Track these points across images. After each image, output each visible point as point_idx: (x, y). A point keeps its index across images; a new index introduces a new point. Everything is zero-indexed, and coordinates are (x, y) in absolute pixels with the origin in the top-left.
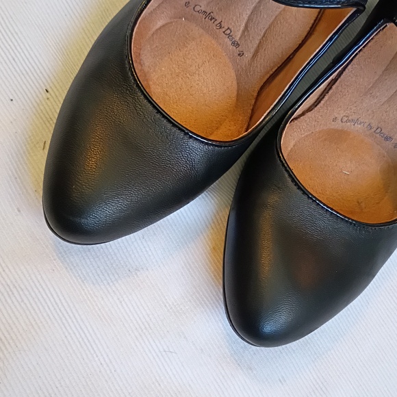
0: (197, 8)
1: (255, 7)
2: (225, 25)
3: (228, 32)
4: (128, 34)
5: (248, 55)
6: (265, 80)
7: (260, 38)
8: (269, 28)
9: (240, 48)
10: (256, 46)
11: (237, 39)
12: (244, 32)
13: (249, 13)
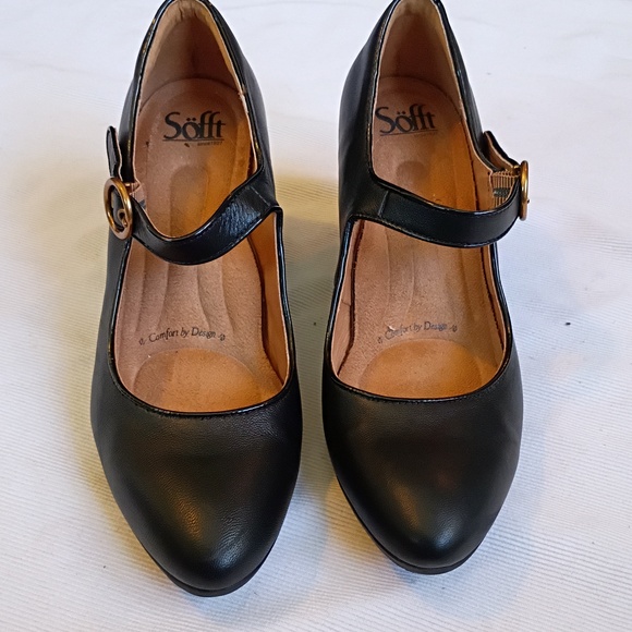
0: (153, 337)
1: (200, 294)
2: (189, 328)
3: (196, 331)
4: (121, 389)
5: (228, 333)
6: (261, 337)
7: (225, 311)
8: (226, 296)
9: (218, 334)
10: (228, 320)
11: (208, 330)
12: (208, 320)
13: (199, 302)
